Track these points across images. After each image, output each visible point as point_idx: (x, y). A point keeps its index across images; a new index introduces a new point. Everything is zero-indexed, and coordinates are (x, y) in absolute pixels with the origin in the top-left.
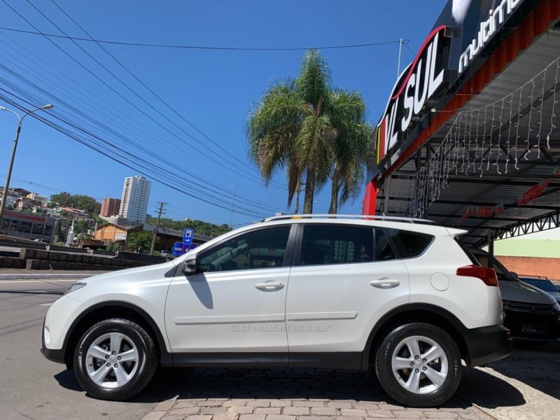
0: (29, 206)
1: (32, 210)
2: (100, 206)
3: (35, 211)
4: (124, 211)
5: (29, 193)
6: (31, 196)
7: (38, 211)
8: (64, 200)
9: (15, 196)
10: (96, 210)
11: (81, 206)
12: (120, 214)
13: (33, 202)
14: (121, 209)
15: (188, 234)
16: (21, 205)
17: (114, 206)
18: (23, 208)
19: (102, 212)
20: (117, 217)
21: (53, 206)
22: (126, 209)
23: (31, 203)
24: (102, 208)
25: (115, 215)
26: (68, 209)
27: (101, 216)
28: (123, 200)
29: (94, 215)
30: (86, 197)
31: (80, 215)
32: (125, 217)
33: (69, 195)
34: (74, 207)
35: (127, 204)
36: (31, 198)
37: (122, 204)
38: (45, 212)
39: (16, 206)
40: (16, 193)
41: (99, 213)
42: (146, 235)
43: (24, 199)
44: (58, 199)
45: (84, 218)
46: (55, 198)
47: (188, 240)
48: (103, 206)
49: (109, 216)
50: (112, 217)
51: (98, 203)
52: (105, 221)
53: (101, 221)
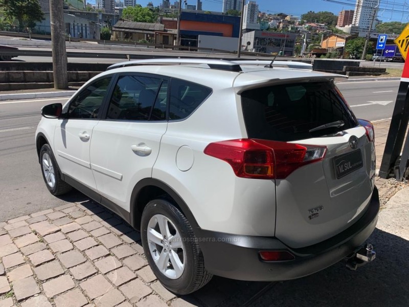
0: (287, 26)
1: (288, 28)
2: (337, 18)
3: (290, 29)
4: (357, 21)
5: (286, 16)
6: (288, 18)
7: (292, 28)
8: (310, 17)
9: (278, 19)
10: (334, 23)
11: (322, 20)
12: (353, 23)
13: (289, 22)
14: (354, 19)
15: (382, 40)
16: (281, 25)
17: (348, 18)
18: (283, 28)
19: (338, 24)
20: (350, 26)
21: (302, 23)
22: (358, 18)
23: (287, 24)
24: (339, 20)
25: (349, 25)
26: (312, 24)
27: (338, 27)
28: (356, 10)
29: (332, 27)
30: (326, 13)
31: (321, 28)
32: (357, 25)
33: (314, 12)
34: (317, 22)
35: (359, 14)
36: (288, 19)
37: (355, 14)
38: (297, 28)
39: (278, 26)
40: (279, 17)
41: (336, 24)
42: (361, 41)
43: (283, 21)
44: (306, 17)
45: (324, 30)
46: (304, 17)
47: (382, 45)
48: (339, 18)
49: (344, 26)
50: (346, 26)
51: (336, 16)
52: (341, 30)
53: (337, 31)
